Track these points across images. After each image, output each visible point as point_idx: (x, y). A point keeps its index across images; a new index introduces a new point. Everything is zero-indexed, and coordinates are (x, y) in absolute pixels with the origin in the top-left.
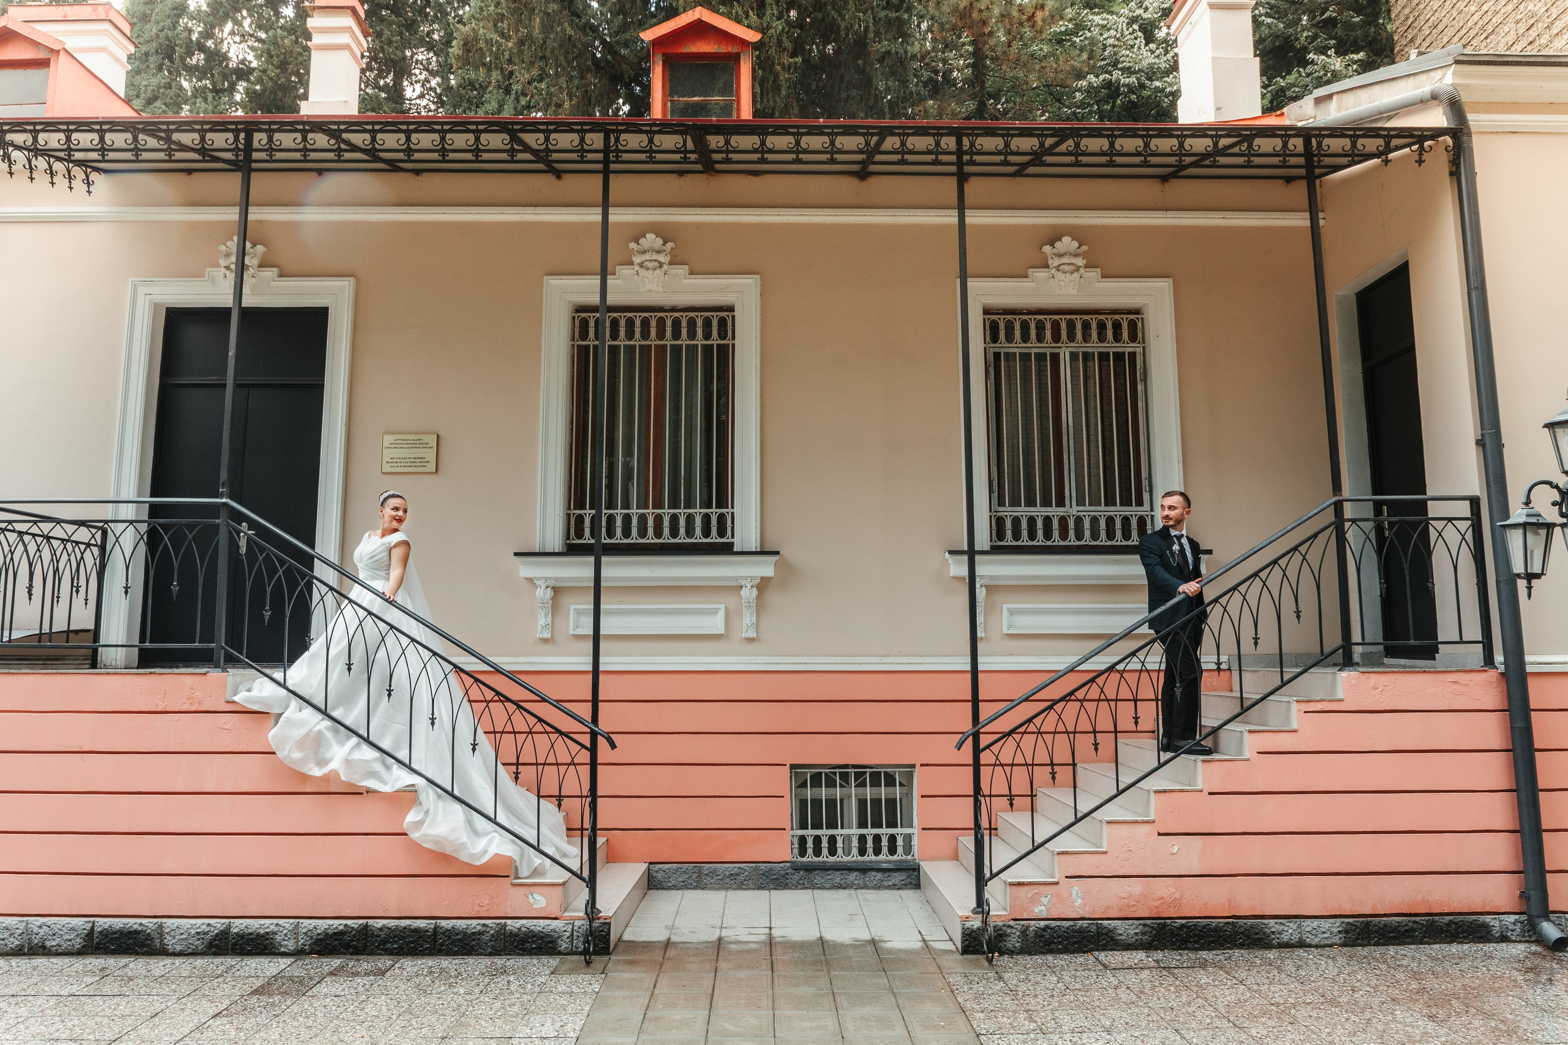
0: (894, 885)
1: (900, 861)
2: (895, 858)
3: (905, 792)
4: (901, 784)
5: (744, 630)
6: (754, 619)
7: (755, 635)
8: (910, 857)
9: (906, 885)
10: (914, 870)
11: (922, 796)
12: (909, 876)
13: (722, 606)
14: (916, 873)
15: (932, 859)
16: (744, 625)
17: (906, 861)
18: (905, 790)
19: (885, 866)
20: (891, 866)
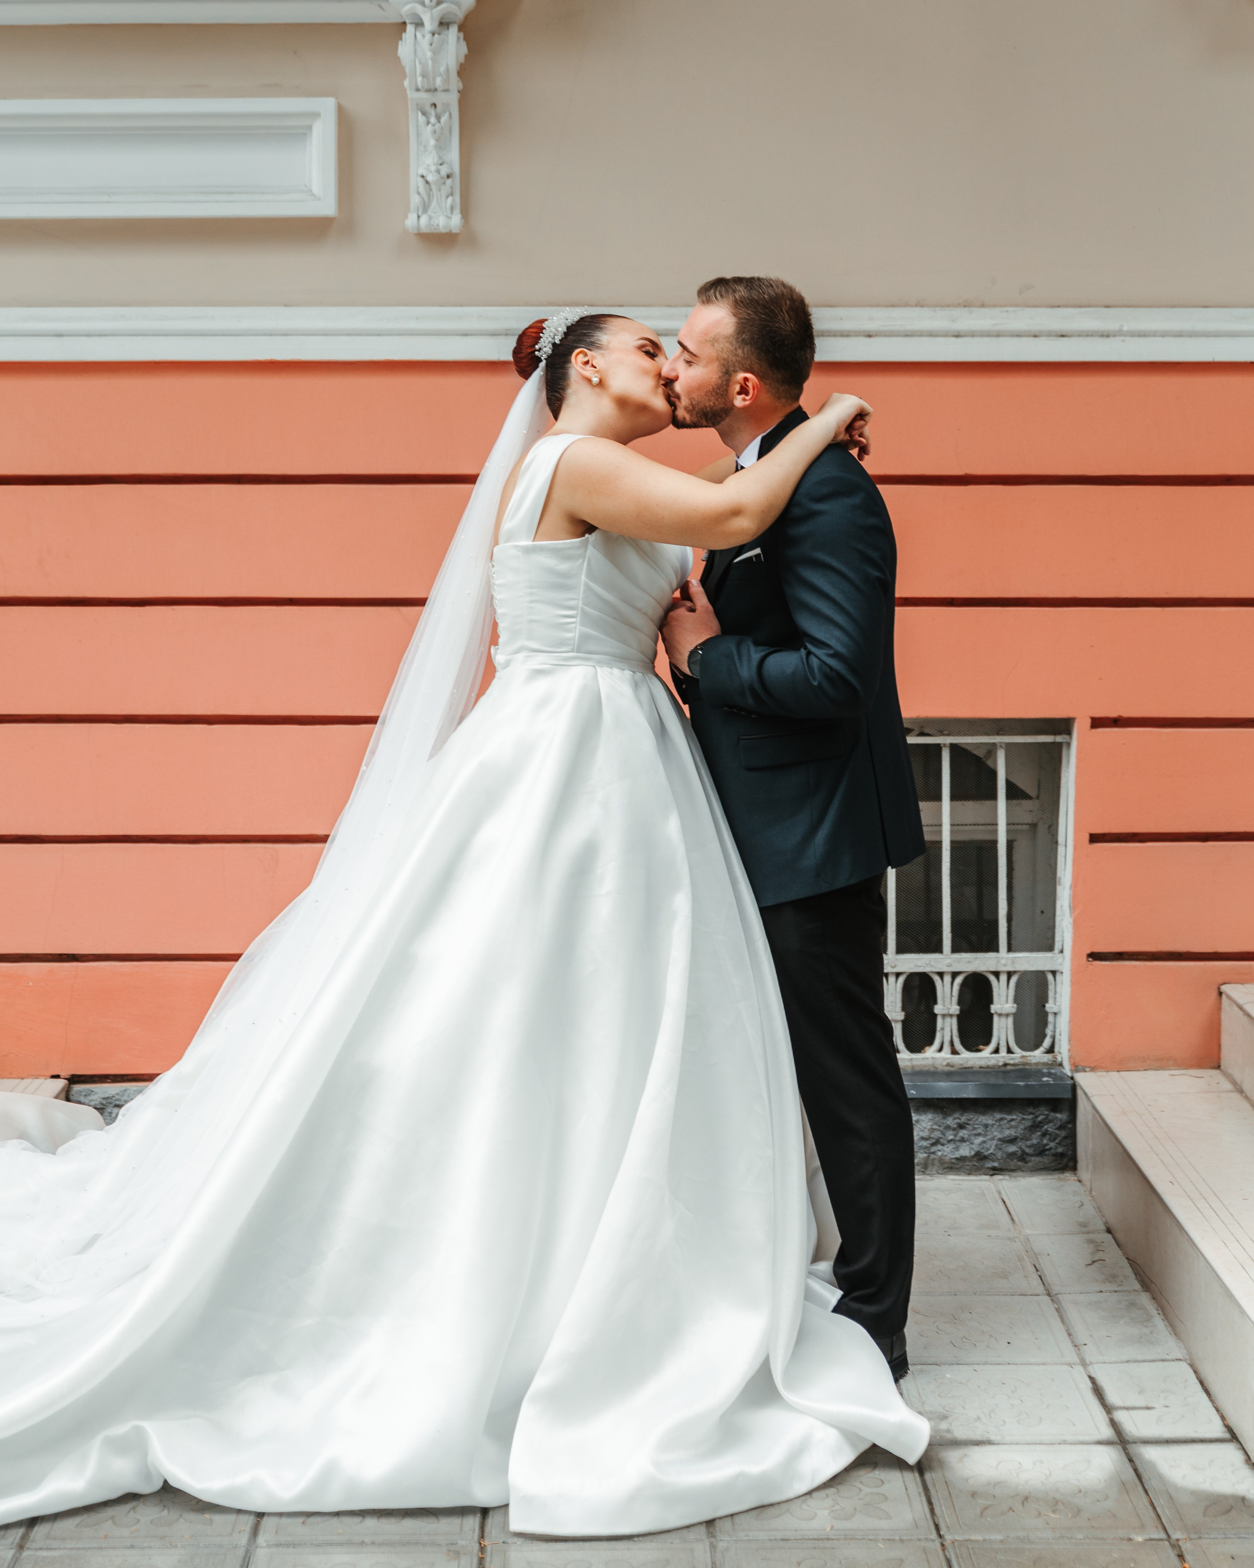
0: (980, 1157)
1: (1004, 1070)
2: (984, 1057)
3: (1028, 818)
4: (1014, 792)
5: (415, 200)
6: (454, 155)
7: (455, 222)
8: (1038, 1056)
9: (1023, 1157)
10: (1054, 1104)
11: (1095, 838)
12: (1035, 1126)
13: (327, 106)
14: (1062, 1116)
15: (1121, 1064)
16: (415, 182)
17: (1024, 1071)
18: (1027, 810)
19: (945, 1089)
20: (970, 1091)
